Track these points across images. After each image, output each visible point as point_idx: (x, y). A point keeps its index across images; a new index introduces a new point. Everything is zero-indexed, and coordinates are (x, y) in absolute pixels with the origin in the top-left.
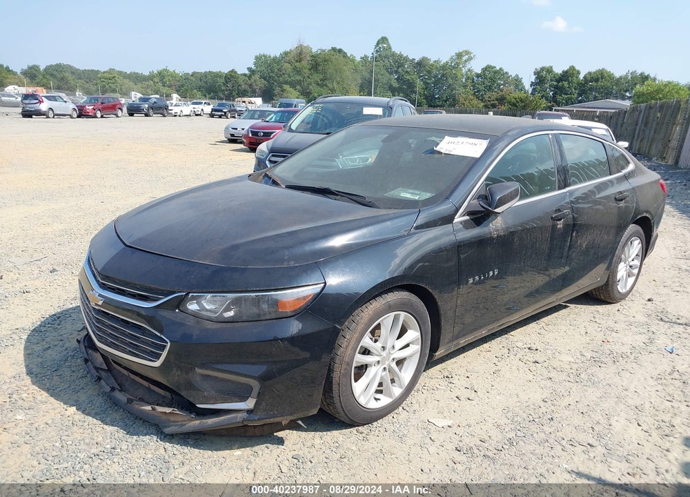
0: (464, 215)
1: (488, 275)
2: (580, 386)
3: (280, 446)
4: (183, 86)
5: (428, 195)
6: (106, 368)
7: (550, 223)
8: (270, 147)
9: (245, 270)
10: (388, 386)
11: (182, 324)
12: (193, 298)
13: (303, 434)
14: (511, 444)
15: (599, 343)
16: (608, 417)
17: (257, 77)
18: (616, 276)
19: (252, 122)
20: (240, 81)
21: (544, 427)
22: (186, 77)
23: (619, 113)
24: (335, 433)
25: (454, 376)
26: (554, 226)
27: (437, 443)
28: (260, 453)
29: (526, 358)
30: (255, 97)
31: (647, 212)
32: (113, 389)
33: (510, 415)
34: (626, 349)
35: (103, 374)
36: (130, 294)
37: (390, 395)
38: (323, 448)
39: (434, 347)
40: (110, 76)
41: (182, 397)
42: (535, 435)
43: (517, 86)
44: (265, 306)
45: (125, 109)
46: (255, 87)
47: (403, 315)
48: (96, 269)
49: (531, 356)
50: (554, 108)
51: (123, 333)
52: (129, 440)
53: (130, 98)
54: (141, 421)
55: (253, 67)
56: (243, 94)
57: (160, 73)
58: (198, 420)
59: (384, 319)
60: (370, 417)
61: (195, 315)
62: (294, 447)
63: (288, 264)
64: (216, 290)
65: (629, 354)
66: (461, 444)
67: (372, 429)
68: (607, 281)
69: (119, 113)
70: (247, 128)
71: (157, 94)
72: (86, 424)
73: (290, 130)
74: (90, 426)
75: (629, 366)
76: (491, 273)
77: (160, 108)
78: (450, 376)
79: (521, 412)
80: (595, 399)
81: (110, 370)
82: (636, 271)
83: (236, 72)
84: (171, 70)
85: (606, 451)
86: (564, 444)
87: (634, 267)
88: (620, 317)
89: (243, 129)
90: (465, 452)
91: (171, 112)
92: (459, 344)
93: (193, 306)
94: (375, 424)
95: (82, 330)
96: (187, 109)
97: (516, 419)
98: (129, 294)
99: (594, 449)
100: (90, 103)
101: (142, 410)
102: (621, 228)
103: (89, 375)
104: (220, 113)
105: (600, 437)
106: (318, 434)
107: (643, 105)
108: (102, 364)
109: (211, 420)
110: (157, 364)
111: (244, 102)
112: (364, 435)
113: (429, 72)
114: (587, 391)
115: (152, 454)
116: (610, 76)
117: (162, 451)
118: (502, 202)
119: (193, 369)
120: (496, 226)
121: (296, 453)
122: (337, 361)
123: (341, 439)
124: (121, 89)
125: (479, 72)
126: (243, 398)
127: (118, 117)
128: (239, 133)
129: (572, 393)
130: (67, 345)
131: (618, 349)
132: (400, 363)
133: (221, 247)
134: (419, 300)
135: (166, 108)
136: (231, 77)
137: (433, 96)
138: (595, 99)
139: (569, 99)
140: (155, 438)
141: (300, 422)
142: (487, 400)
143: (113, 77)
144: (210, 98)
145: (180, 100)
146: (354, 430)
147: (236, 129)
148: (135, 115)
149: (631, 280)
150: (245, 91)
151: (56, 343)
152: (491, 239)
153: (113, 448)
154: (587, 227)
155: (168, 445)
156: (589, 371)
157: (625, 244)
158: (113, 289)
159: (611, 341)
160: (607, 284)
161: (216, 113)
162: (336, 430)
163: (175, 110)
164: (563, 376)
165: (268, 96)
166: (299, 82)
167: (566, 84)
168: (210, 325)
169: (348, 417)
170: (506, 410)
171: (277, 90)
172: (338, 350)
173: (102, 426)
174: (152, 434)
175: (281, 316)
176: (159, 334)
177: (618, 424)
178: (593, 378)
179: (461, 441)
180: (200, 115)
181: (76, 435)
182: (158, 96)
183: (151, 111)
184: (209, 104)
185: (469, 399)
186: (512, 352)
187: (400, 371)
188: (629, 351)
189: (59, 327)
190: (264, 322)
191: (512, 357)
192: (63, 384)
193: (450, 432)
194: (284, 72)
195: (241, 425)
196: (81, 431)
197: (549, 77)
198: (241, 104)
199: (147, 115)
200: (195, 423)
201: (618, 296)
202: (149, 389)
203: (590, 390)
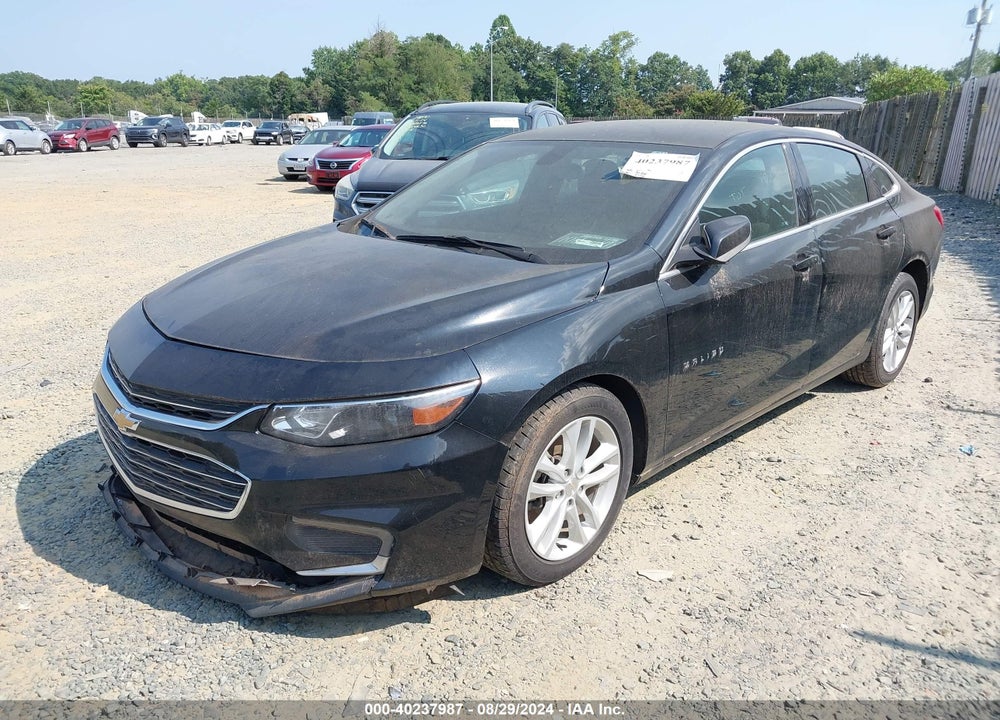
0: (672, 269)
1: (711, 356)
2: (847, 510)
3: (425, 625)
4: (207, 99)
5: (614, 242)
6: (148, 525)
7: (792, 275)
8: (356, 182)
9: (358, 366)
10: (576, 526)
11: (267, 453)
12: (280, 413)
13: (457, 604)
14: (763, 600)
15: (868, 446)
16: (894, 551)
17: (318, 81)
18: (881, 349)
19: (319, 148)
20: (294, 90)
21: (807, 573)
22: (212, 86)
23: (850, 115)
24: (505, 600)
25: (665, 505)
26: (798, 279)
27: (656, 606)
28: (397, 636)
29: (766, 474)
30: (317, 111)
31: (921, 253)
32: (163, 556)
33: (754, 557)
34: (906, 453)
35: (145, 534)
36: (181, 412)
37: (579, 539)
38: (490, 623)
39: (639, 466)
40: (96, 87)
41: (274, 561)
42: (795, 585)
43: (700, 82)
44: (392, 419)
45: (123, 138)
46: (317, 97)
47: (594, 420)
48: (123, 376)
49: (772, 471)
50: (755, 112)
51: (175, 472)
52: (197, 630)
53: (129, 120)
54: (212, 601)
55: (312, 68)
56: (300, 108)
57: (171, 81)
58: (300, 594)
59: (567, 429)
60: (554, 574)
61: (285, 437)
62: (447, 625)
63: (422, 354)
64: (316, 399)
65: (910, 459)
66: (690, 605)
67: (559, 591)
68: (869, 357)
69: (115, 142)
70: (311, 157)
71: (169, 112)
72: (127, 610)
73: (383, 156)
74: (134, 614)
75: (912, 477)
76: (714, 353)
77: (177, 133)
78: (660, 506)
79: (770, 553)
80: (872, 527)
81: (153, 527)
82: (906, 340)
83: (286, 76)
84: (189, 76)
85: (899, 602)
86: (838, 595)
87: (904, 334)
88: (888, 407)
89: (307, 159)
90: (698, 615)
91: (193, 139)
92: (671, 459)
93: (281, 425)
94: (561, 582)
95: (101, 469)
96: (218, 133)
97: (764, 564)
98: (178, 411)
99: (882, 599)
100: (69, 130)
101: (212, 585)
102: (887, 279)
103: (121, 537)
104: (268, 138)
105: (887, 581)
106: (479, 603)
107: (884, 103)
108: (140, 520)
109: (321, 593)
110: (233, 514)
111: (302, 120)
112: (547, 600)
113: (572, 66)
114: (858, 516)
115: (234, 648)
116: (833, 63)
117: (248, 643)
118: (727, 246)
119: (288, 519)
120: (719, 281)
121: (450, 633)
122: (504, 495)
123: (514, 608)
124: (113, 107)
125: (645, 63)
126: (368, 558)
127: (113, 148)
128: (299, 165)
129: (837, 520)
130: (82, 493)
131: (894, 453)
132: (591, 491)
133: (317, 333)
134: (615, 398)
135: (186, 133)
136: (279, 83)
137: (581, 100)
138: (812, 96)
139: (774, 98)
140: (236, 625)
141: (454, 588)
142: (718, 538)
143: (101, 90)
144: (250, 117)
145: (205, 121)
146: (531, 593)
147: (296, 159)
148: (139, 145)
149: (901, 353)
150: (302, 103)
151: (64, 491)
152: (713, 302)
153: (174, 644)
154: (842, 279)
155: (256, 634)
156: (857, 487)
157: (893, 301)
158: (153, 405)
159: (882, 442)
160: (868, 361)
161: (262, 138)
162: (505, 594)
163: (200, 135)
164: (822, 497)
165: (336, 110)
166: (383, 88)
167: (770, 77)
168: (312, 452)
169: (524, 576)
170: (748, 550)
171: (350, 100)
172: (504, 478)
173: (152, 611)
174: (230, 619)
175: (419, 433)
176: (232, 470)
177: (911, 561)
178: (865, 497)
179: (689, 600)
180: (238, 142)
181: (115, 629)
182: (171, 116)
183: (163, 138)
184: (250, 125)
185: (691, 538)
186: (744, 467)
187: (591, 502)
188: (910, 455)
189: (66, 467)
190: (395, 443)
191: (745, 473)
192: (82, 552)
193: (673, 588)
194: (359, 73)
195: (368, 597)
196: (121, 621)
197: (746, 69)
198: (296, 123)
199: (157, 145)
200: (297, 600)
201: (883, 377)
202: (219, 553)
203: (863, 515)
